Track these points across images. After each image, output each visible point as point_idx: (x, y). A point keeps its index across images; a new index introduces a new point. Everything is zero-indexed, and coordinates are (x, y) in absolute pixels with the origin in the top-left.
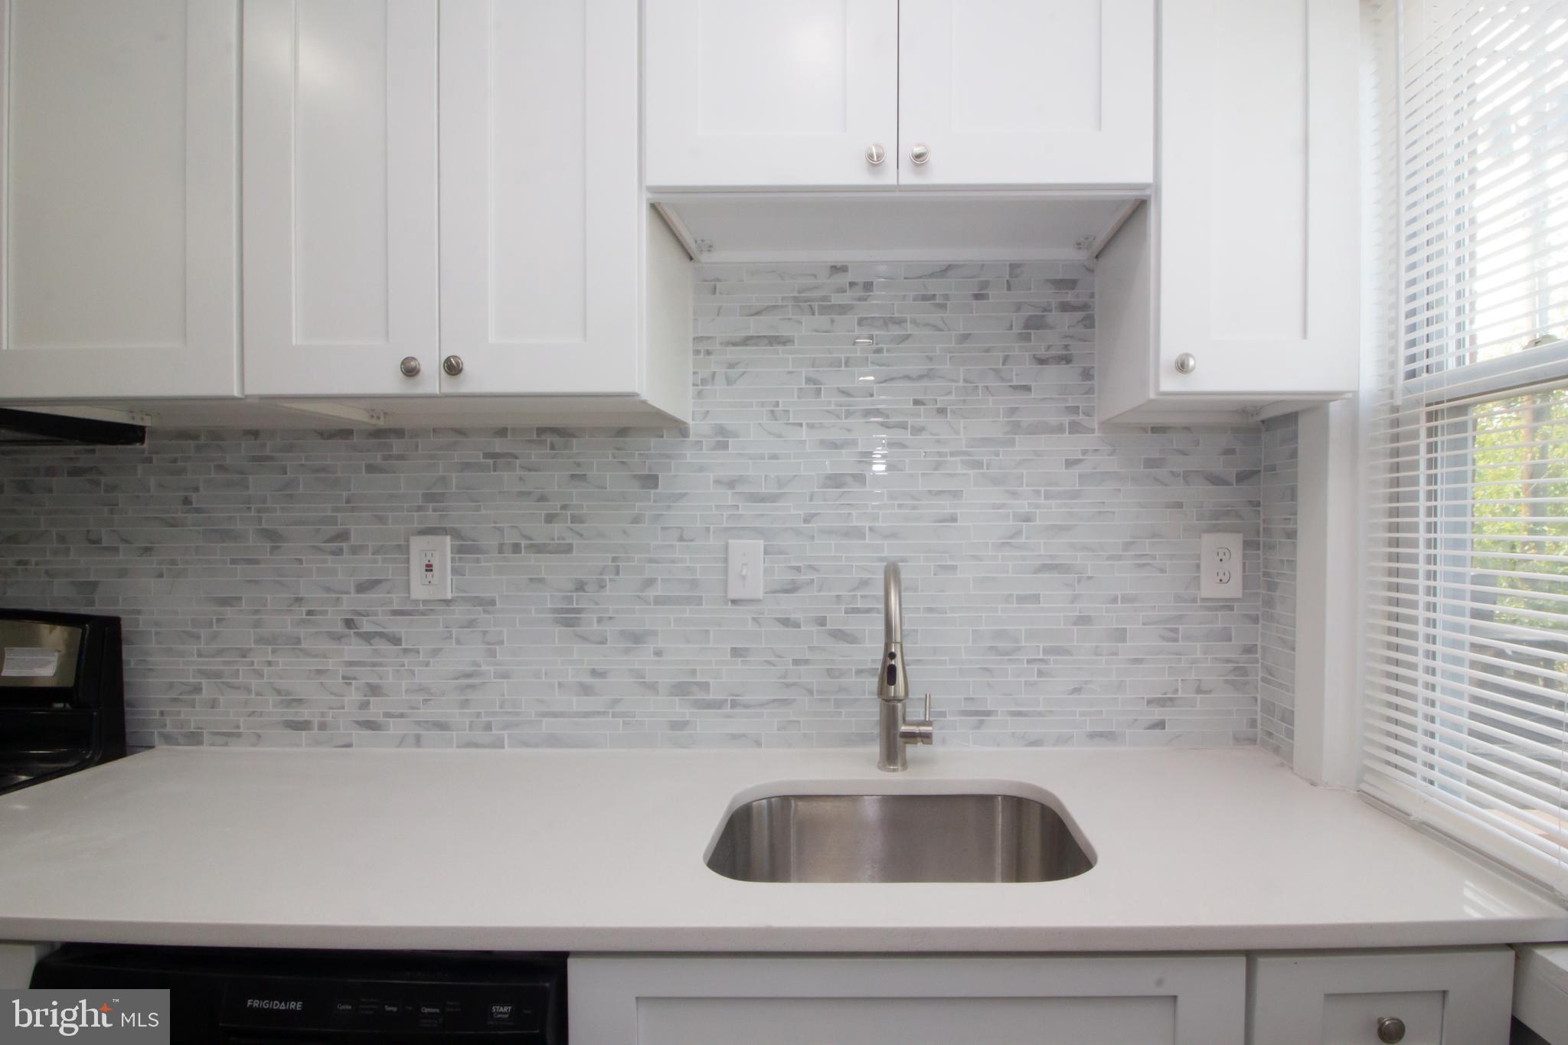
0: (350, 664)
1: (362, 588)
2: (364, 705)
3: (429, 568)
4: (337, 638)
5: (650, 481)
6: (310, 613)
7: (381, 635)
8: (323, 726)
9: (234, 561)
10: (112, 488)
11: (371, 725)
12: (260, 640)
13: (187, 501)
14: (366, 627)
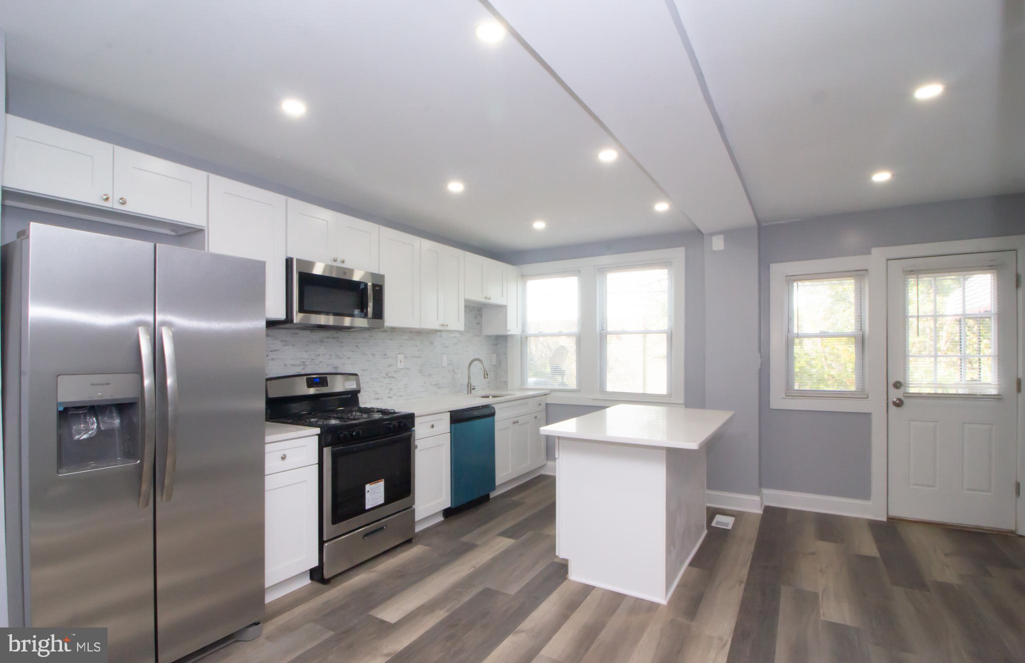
0: (387, 384)
1: (390, 366)
2: (389, 393)
3: (401, 361)
4: (384, 378)
5: (432, 343)
6: (380, 372)
7: (392, 377)
8: (382, 399)
9: (367, 361)
10: (342, 342)
11: (390, 397)
12: (371, 380)
13: (357, 346)
14: (390, 375)
